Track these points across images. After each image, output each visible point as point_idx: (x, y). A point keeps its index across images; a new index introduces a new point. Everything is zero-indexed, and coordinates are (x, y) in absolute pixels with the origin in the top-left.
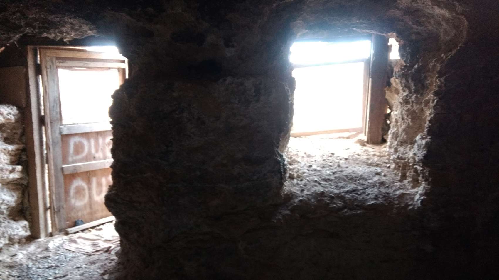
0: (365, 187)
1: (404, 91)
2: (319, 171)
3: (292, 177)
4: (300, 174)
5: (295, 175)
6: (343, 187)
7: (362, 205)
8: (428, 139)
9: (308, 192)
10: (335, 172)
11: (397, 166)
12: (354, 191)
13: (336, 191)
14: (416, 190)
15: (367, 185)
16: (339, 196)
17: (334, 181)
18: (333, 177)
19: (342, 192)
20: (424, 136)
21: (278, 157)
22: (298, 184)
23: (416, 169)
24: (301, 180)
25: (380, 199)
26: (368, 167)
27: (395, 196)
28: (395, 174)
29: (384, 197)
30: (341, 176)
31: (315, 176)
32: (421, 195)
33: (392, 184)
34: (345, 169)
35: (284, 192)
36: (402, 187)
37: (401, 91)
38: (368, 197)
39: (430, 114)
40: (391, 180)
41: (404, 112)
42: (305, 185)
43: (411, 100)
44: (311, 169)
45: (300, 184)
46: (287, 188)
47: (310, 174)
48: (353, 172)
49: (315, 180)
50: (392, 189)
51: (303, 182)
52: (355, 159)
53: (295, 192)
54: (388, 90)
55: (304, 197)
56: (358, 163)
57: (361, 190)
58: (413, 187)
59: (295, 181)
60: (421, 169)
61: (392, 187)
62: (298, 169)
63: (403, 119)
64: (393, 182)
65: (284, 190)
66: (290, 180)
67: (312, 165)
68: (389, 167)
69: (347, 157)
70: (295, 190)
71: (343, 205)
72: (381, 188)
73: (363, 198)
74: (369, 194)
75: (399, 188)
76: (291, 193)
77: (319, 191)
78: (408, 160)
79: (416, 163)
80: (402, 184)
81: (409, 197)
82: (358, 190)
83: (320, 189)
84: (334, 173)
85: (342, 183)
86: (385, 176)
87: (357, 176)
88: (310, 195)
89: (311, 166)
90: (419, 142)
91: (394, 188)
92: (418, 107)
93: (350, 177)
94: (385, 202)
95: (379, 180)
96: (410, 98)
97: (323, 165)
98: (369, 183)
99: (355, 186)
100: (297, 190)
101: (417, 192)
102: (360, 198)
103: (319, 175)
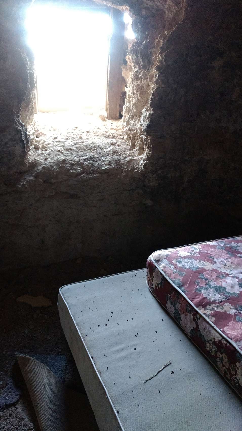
0: (101, 155)
1: (135, 67)
2: (63, 142)
3: (37, 148)
4: (45, 145)
5: (40, 146)
6: (82, 156)
7: (97, 170)
8: (151, 111)
9: (51, 160)
10: (77, 143)
11: (128, 137)
12: (91, 158)
13: (76, 159)
14: (141, 156)
15: (103, 154)
16: (79, 164)
17: (75, 151)
18: (75, 147)
19: (81, 160)
20: (148, 109)
21: (18, 126)
22: (42, 154)
23: (142, 138)
24: (46, 150)
25: (112, 165)
26: (105, 138)
27: (125, 162)
28: (127, 144)
29: (116, 163)
30: (81, 147)
31: (59, 146)
32: (145, 160)
33: (124, 152)
34: (86, 140)
35: (28, 161)
36: (131, 154)
37: (133, 68)
38: (103, 163)
39: (153, 88)
40: (123, 149)
41: (135, 87)
42: (49, 155)
43: (140, 76)
44: (56, 140)
45: (44, 154)
46: (32, 157)
47: (54, 145)
48: (93, 143)
49: (58, 150)
50: (123, 156)
51: (47, 152)
52: (95, 132)
53: (39, 161)
54: (124, 68)
55: (48, 165)
56: (97, 136)
57: (98, 157)
58: (139, 154)
59: (40, 151)
60: (145, 137)
61: (123, 155)
62: (44, 141)
63: (134, 94)
64: (124, 151)
65: (29, 159)
66: (35, 150)
67: (57, 137)
68: (123, 139)
69: (88, 131)
70: (39, 159)
71: (81, 170)
72: (114, 155)
73: (99, 164)
74: (103, 161)
75: (129, 155)
76: (35, 162)
77: (60, 159)
78: (136, 132)
79: (141, 133)
80: (132, 152)
81: (136, 162)
82: (95, 158)
83: (62, 157)
84: (75, 144)
85: (82, 152)
86: (118, 146)
87: (95, 146)
88: (52, 162)
89: (55, 138)
90: (145, 114)
91: (124, 156)
92: (145, 82)
93: (89, 147)
94: (116, 167)
95: (113, 149)
96: (140, 74)
97: (66, 137)
98: (104, 151)
99: (93, 154)
100: (41, 159)
101: (142, 158)
102: (96, 164)
103: (63, 145)
